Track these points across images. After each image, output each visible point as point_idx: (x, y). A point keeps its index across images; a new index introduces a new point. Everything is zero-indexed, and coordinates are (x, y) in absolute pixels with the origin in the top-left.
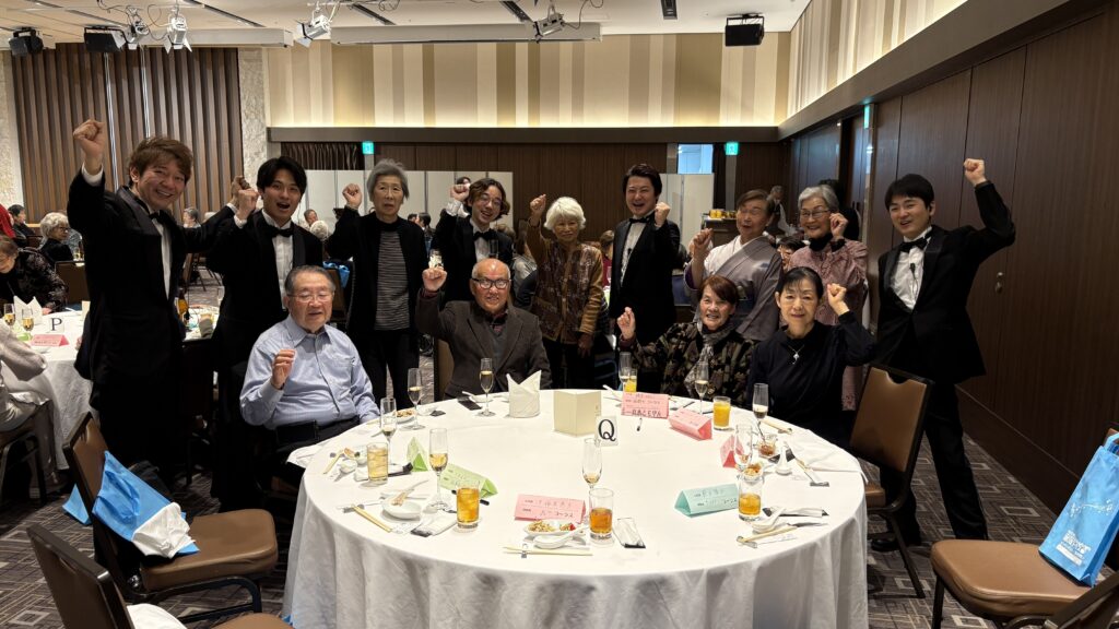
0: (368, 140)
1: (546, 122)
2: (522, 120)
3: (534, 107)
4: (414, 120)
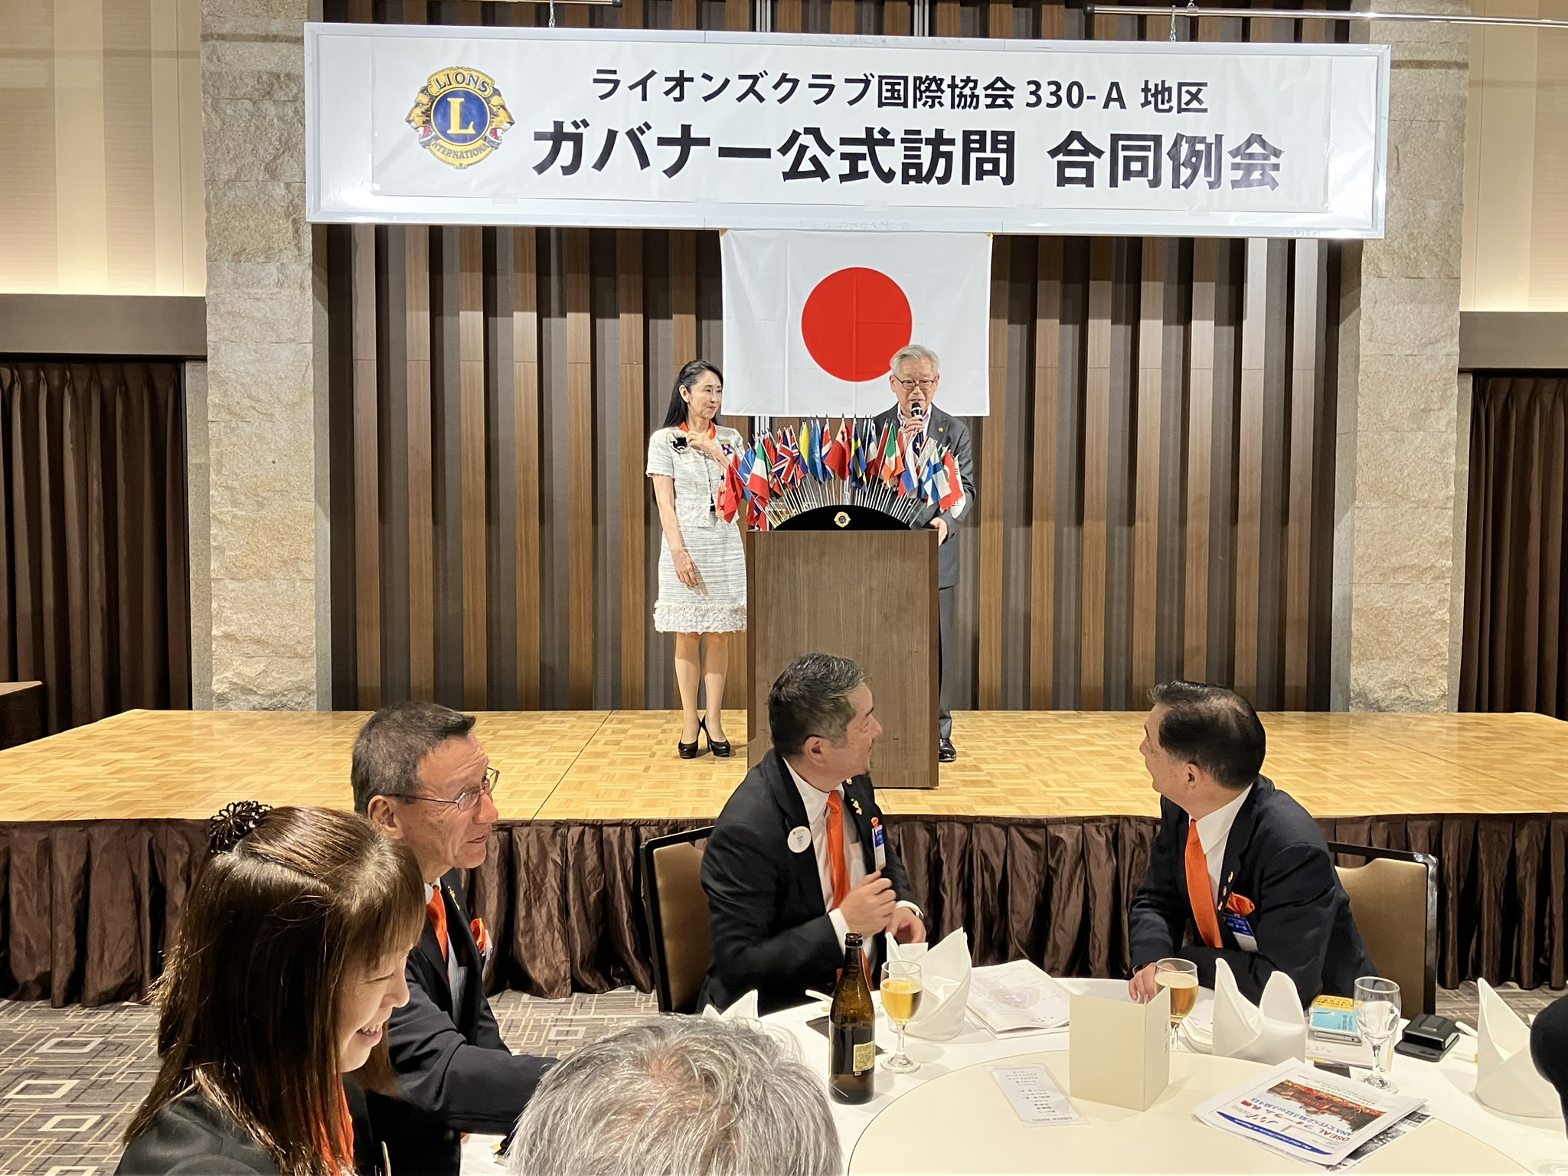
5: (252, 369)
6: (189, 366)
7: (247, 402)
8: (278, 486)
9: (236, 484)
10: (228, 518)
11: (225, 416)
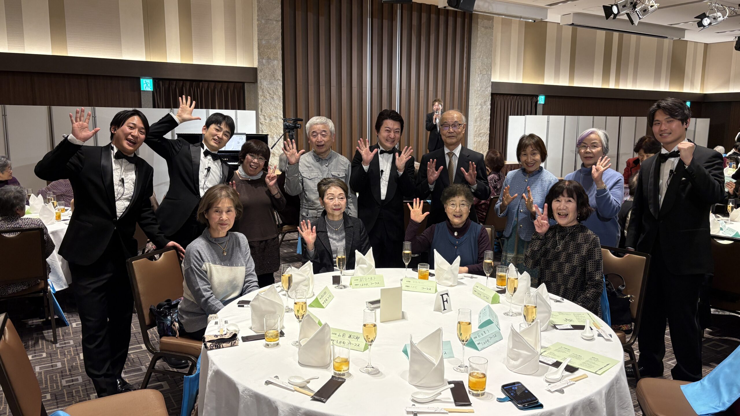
0: (542, 94)
1: (622, 87)
2: (612, 85)
3: (617, 80)
4: (563, 82)
5: (269, 87)
6: (246, 84)
7: (268, 94)
8: (275, 115)
9: (266, 115)
10: (264, 123)
11: (262, 97)
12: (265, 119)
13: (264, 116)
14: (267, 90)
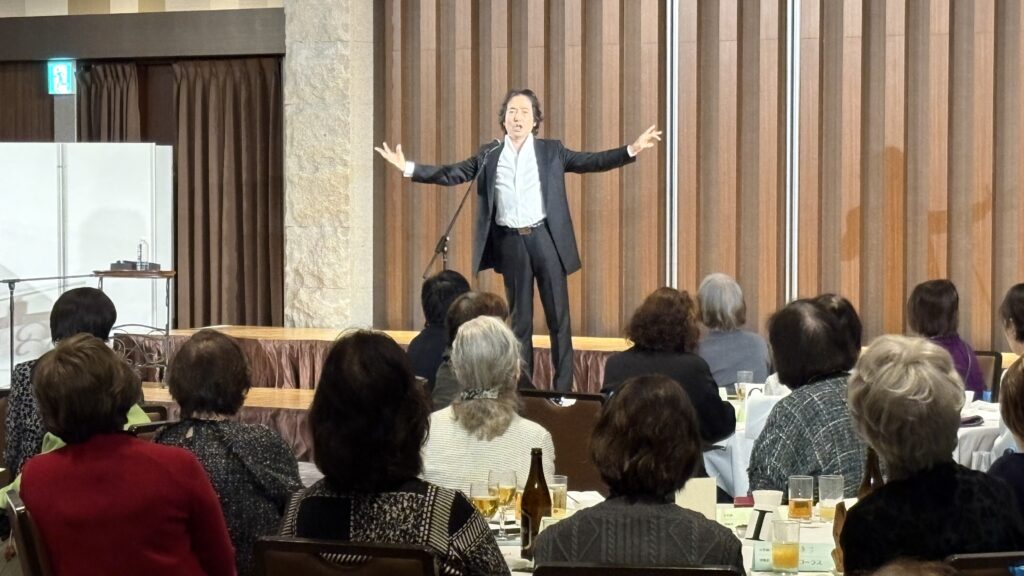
5: (311, 65)
8: (327, 153)
12: (301, 168)
13: (299, 157)
14: (306, 76)
